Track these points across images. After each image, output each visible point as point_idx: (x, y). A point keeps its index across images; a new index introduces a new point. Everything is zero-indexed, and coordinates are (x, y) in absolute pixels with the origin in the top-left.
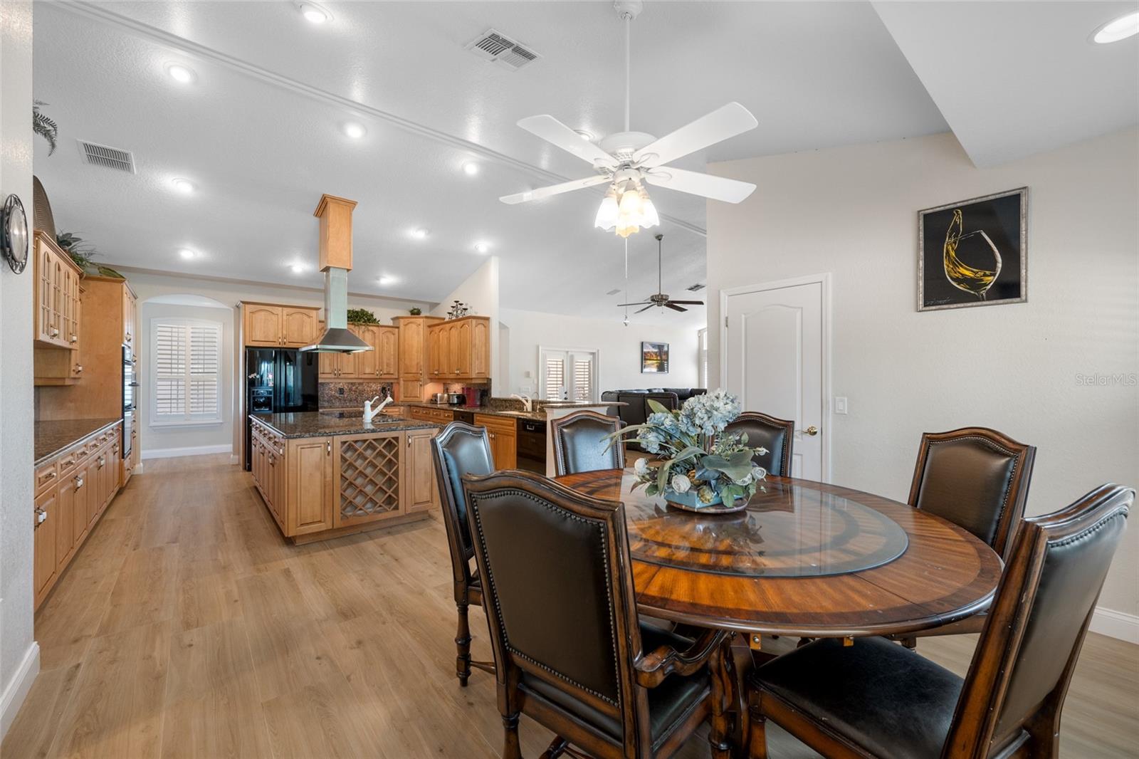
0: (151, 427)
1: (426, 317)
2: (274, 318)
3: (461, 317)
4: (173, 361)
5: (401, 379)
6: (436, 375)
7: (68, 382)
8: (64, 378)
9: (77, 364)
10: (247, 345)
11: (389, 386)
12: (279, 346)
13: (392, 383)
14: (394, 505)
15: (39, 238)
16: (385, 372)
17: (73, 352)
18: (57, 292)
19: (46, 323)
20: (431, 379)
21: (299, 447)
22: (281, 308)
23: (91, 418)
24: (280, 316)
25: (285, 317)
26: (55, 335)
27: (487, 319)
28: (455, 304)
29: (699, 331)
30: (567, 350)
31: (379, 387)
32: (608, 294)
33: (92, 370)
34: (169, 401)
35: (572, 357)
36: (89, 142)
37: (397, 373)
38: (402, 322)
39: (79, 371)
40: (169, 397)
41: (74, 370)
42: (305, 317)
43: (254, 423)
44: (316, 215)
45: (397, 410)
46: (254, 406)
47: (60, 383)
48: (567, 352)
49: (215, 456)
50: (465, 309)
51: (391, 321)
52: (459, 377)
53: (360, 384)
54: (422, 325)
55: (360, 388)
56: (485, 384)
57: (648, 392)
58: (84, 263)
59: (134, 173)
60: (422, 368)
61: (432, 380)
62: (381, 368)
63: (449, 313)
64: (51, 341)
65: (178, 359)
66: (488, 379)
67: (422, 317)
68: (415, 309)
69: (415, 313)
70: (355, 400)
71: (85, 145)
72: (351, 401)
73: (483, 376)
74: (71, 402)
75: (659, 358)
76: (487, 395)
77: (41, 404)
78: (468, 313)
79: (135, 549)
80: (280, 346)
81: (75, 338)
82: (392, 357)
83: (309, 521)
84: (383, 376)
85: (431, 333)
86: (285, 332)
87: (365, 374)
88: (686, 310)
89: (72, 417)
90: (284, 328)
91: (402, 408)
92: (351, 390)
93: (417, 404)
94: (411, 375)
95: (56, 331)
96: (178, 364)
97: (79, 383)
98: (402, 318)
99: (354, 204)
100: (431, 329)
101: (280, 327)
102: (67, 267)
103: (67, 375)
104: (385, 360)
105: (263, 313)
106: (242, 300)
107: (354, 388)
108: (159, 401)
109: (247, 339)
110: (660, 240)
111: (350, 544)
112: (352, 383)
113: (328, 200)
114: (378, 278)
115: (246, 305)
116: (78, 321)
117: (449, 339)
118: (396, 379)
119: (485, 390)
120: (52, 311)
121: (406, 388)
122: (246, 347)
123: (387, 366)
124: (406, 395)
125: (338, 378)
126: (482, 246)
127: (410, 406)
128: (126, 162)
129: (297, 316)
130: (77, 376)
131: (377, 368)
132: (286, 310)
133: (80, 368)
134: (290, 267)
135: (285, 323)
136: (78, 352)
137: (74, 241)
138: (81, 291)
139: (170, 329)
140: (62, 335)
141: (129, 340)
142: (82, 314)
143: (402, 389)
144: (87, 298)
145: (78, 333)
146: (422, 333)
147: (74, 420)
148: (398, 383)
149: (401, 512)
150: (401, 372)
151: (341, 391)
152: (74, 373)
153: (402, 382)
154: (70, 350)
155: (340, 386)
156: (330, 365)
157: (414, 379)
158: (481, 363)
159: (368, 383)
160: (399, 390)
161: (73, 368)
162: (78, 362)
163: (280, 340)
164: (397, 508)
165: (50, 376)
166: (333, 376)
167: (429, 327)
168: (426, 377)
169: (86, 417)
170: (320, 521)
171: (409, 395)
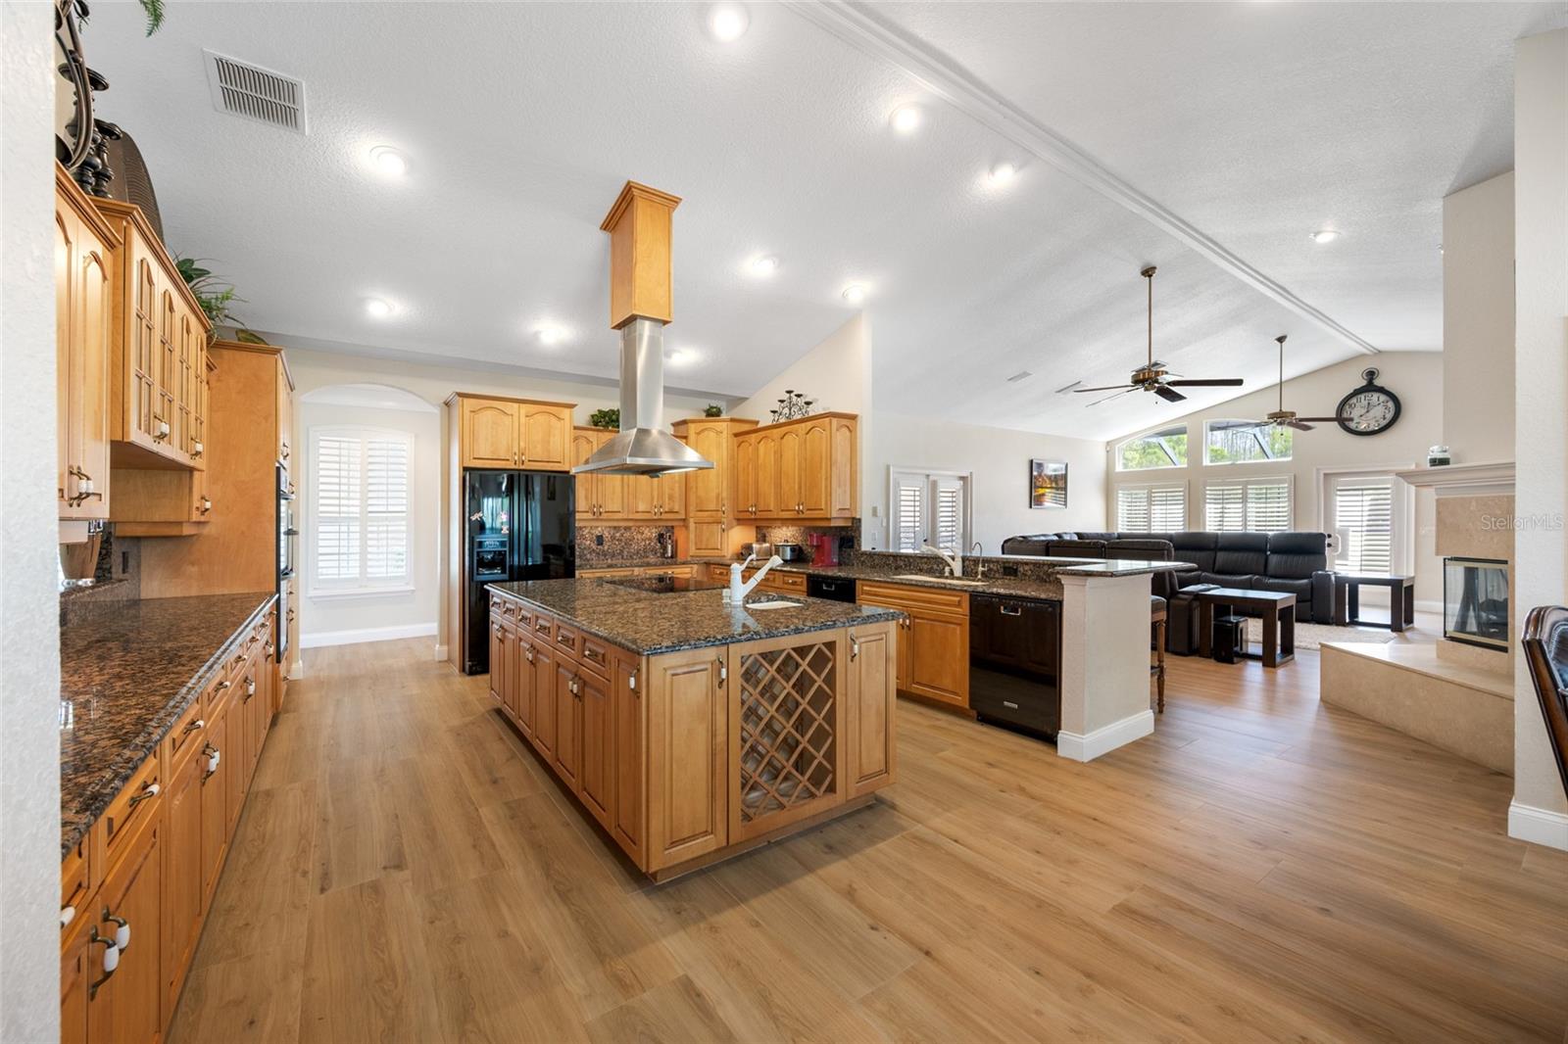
0: (311, 598)
1: (732, 420)
2: (507, 420)
3: (797, 417)
4: (343, 495)
5: (691, 520)
6: (751, 513)
7: (187, 530)
8: (180, 523)
9: (203, 498)
10: (466, 465)
11: (669, 531)
12: (514, 467)
13: (673, 527)
14: (827, 783)
15: (128, 222)
16: (667, 510)
17: (196, 474)
18: (167, 352)
19: (144, 411)
20: (738, 520)
21: (669, 672)
22: (516, 405)
23: (226, 592)
24: (516, 419)
25: (523, 420)
26: (162, 436)
27: (853, 417)
28: (786, 396)
29: (1108, 443)
30: (927, 472)
31: (654, 533)
32: (1010, 379)
33: (228, 508)
34: (336, 557)
35: (934, 485)
36: (226, 56)
37: (683, 512)
38: (692, 428)
39: (207, 510)
40: (336, 550)
41: (197, 508)
42: (553, 419)
43: (495, 599)
44: (605, 227)
45: (688, 570)
46: (479, 566)
47: (173, 531)
48: (928, 476)
49: (406, 644)
50: (808, 403)
51: (672, 428)
52: (801, 516)
53: (627, 529)
54: (725, 432)
55: (627, 535)
56: (847, 527)
57: (1056, 538)
58: (214, 313)
59: (303, 134)
60: (725, 502)
61: (740, 521)
62: (660, 503)
63: (774, 412)
64: (155, 447)
65: (349, 492)
66: (854, 519)
67: (724, 421)
68: (712, 407)
69: (713, 413)
70: (619, 554)
71: (220, 62)
72: (613, 556)
73: (847, 514)
74: (193, 564)
75: (1054, 485)
76: (852, 547)
77: (142, 568)
78: (813, 411)
79: (323, 890)
80: (516, 467)
81: (199, 447)
82: (677, 485)
83: (686, 835)
84: (664, 516)
85: (739, 446)
86: (522, 444)
87: (637, 512)
88: (1185, 398)
89: (194, 592)
90: (523, 437)
91: (695, 567)
92: (613, 538)
93: (717, 560)
94: (706, 513)
95: (165, 428)
96: (348, 499)
97: (206, 530)
98: (693, 421)
99: (675, 201)
100: (741, 439)
101: (516, 435)
102: (186, 310)
103: (185, 518)
104: (667, 491)
105: (489, 413)
106: (458, 391)
107: (618, 535)
108: (321, 558)
109: (467, 454)
110: (1150, 276)
111: (775, 887)
112: (615, 528)
113: (636, 192)
114: (668, 355)
115: (466, 400)
116: (204, 418)
117: (779, 455)
118: (681, 520)
119: (847, 537)
120: (157, 389)
121: (698, 536)
122: (465, 469)
123: (669, 499)
124: (699, 547)
125: (597, 520)
126: (857, 289)
127: (708, 564)
128: (291, 105)
129: (540, 418)
130: (203, 519)
131: (655, 503)
132: (524, 408)
133: (208, 505)
134: (536, 335)
135: (522, 429)
136: (204, 474)
137: (199, 276)
138: (210, 368)
139: (337, 445)
140: (176, 441)
141: (285, 457)
142: (211, 409)
143: (692, 536)
144: (219, 380)
145: (205, 440)
146: (725, 445)
147: (197, 597)
148: (687, 527)
149: (839, 797)
150: (692, 508)
151: (600, 540)
152: (199, 513)
153: (692, 526)
154: (191, 470)
155: (597, 532)
156: (586, 498)
157: (711, 520)
158: (845, 492)
159: (639, 527)
160: (688, 538)
161: (196, 504)
162: (204, 493)
163: (516, 458)
164: (832, 789)
165: (156, 518)
166: (590, 516)
167: (736, 435)
168: (731, 517)
169: (218, 591)
170: (706, 833)
171: (704, 547)
